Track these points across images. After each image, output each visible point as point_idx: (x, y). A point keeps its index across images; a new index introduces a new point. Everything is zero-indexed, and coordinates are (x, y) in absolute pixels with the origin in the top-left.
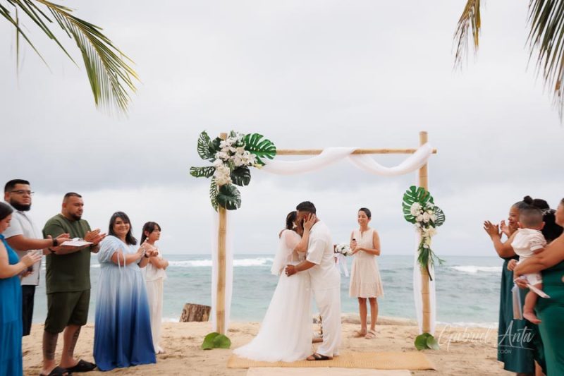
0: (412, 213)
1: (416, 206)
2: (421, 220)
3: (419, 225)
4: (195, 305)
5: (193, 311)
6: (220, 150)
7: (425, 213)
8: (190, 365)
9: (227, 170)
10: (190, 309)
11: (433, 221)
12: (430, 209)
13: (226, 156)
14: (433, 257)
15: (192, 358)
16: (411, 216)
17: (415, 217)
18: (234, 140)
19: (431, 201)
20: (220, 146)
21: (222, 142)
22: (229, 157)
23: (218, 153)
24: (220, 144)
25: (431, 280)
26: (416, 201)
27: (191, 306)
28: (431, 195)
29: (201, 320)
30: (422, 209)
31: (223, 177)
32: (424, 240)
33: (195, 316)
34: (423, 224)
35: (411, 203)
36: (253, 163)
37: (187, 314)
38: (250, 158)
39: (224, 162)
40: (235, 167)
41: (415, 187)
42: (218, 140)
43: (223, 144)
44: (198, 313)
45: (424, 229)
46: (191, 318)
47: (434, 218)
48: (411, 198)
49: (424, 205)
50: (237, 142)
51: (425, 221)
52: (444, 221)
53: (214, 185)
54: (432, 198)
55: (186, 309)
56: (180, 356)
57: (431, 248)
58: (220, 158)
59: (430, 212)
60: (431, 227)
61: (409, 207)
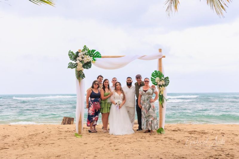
0: (156, 81)
1: (157, 79)
2: (159, 84)
3: (158, 86)
4: (68, 117)
5: (67, 120)
6: (78, 56)
7: (161, 81)
8: (69, 142)
9: (81, 64)
10: (66, 119)
11: (164, 84)
12: (163, 80)
13: (81, 59)
14: (164, 98)
15: (70, 139)
16: (156, 83)
17: (157, 83)
18: (84, 53)
19: (163, 77)
20: (79, 55)
21: (79, 53)
22: (82, 59)
23: (77, 58)
24: (78, 54)
25: (163, 107)
26: (157, 77)
27: (66, 118)
28: (163, 74)
29: (70, 124)
30: (160, 80)
31: (80, 67)
32: (160, 92)
33: (68, 122)
34: (160, 86)
35: (156, 78)
36: (91, 61)
37: (65, 121)
38: (90, 59)
39: (80, 61)
40: (85, 63)
41: (156, 71)
42: (78, 53)
43: (79, 54)
44: (69, 121)
45: (160, 87)
46: (66, 123)
47: (164, 83)
48: (155, 76)
49: (160, 78)
50: (86, 53)
51: (161, 85)
52: (168, 84)
53: (76, 71)
54: (163, 75)
55: (64, 119)
56: (65, 138)
57: (163, 95)
58: (79, 60)
59: (163, 81)
60: (163, 87)
61: (155, 79)
